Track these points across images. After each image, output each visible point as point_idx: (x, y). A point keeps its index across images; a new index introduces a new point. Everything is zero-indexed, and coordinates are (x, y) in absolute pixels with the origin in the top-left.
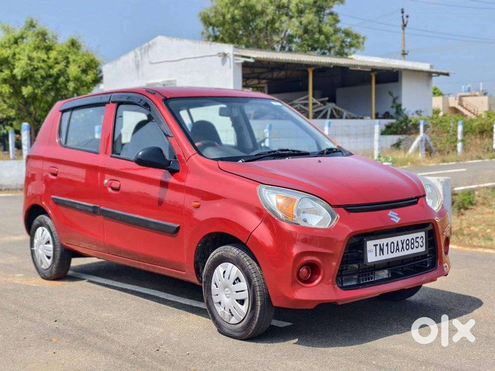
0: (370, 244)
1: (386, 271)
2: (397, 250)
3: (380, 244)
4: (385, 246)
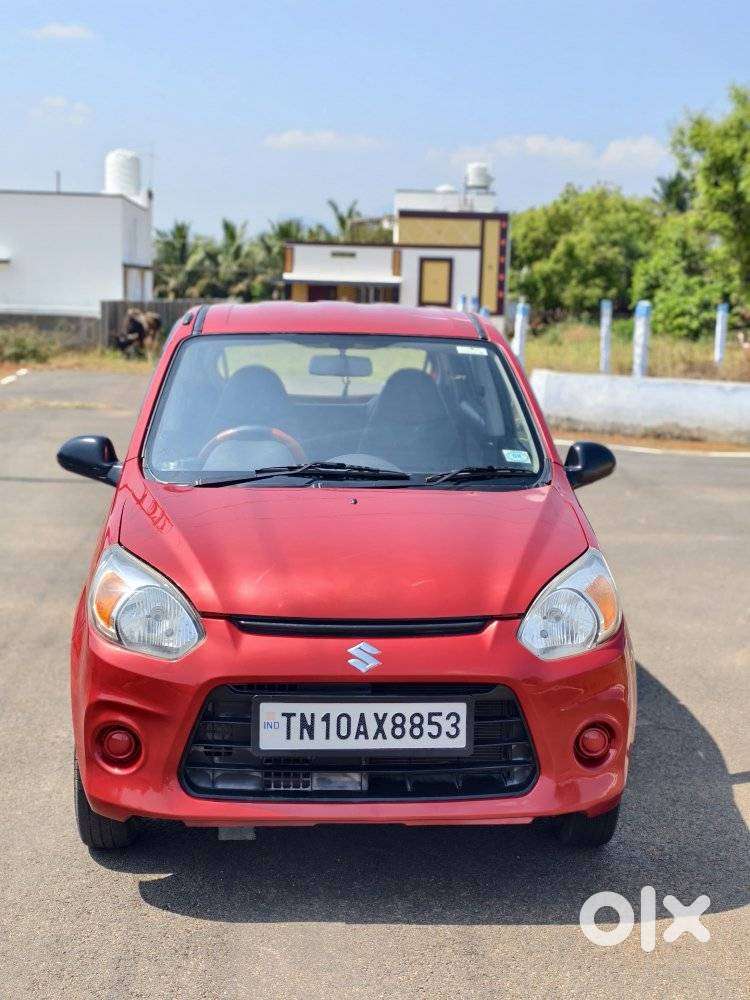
0: (270, 712)
1: (356, 777)
2: (358, 733)
3: (302, 715)
4: (318, 720)
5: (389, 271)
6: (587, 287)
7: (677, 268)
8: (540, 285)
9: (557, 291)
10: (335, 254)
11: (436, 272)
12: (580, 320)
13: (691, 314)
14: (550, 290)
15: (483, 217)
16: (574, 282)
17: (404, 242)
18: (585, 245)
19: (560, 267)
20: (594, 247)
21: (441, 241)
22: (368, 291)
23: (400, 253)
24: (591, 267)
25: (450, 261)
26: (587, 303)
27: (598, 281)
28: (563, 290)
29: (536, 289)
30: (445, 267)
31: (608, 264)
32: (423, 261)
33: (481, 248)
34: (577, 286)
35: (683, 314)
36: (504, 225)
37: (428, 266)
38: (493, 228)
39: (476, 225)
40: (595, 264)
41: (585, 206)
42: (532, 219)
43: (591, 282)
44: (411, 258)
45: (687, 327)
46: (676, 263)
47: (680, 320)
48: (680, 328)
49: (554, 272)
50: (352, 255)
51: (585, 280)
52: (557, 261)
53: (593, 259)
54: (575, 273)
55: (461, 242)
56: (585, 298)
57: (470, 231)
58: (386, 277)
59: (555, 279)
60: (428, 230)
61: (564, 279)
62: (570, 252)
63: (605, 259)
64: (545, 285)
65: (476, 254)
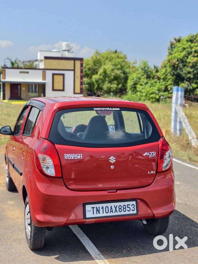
5: (42, 79)
6: (111, 84)
7: (143, 77)
8: (95, 83)
9: (101, 85)
10: (21, 72)
11: (58, 79)
12: (110, 95)
13: (155, 93)
14: (98, 85)
15: (74, 59)
16: (107, 82)
17: (46, 68)
18: (110, 69)
19: (101, 77)
20: (113, 70)
21: (60, 68)
22: (32, 86)
23: (45, 72)
24: (112, 77)
25: (63, 75)
26: (112, 90)
27: (115, 82)
28: (103, 85)
29: (94, 85)
30: (62, 77)
31: (118, 76)
32: (53, 75)
33: (74, 70)
34: (108, 84)
35: (152, 93)
36: (82, 62)
37: (55, 76)
38: (78, 63)
39: (72, 62)
40: (114, 76)
41: (106, 57)
42: (88, 61)
43: (112, 82)
44: (49, 74)
45: (155, 98)
46: (143, 75)
47: (152, 96)
48: (152, 98)
49: (100, 79)
50: (28, 73)
51: (110, 82)
52: (100, 75)
53: (113, 74)
54: (107, 79)
55: (67, 68)
56: (111, 88)
57: (70, 64)
58: (40, 80)
59: (100, 81)
60: (55, 64)
61: (104, 81)
62: (105, 72)
63: (117, 74)
64: (97, 83)
65: (72, 72)
